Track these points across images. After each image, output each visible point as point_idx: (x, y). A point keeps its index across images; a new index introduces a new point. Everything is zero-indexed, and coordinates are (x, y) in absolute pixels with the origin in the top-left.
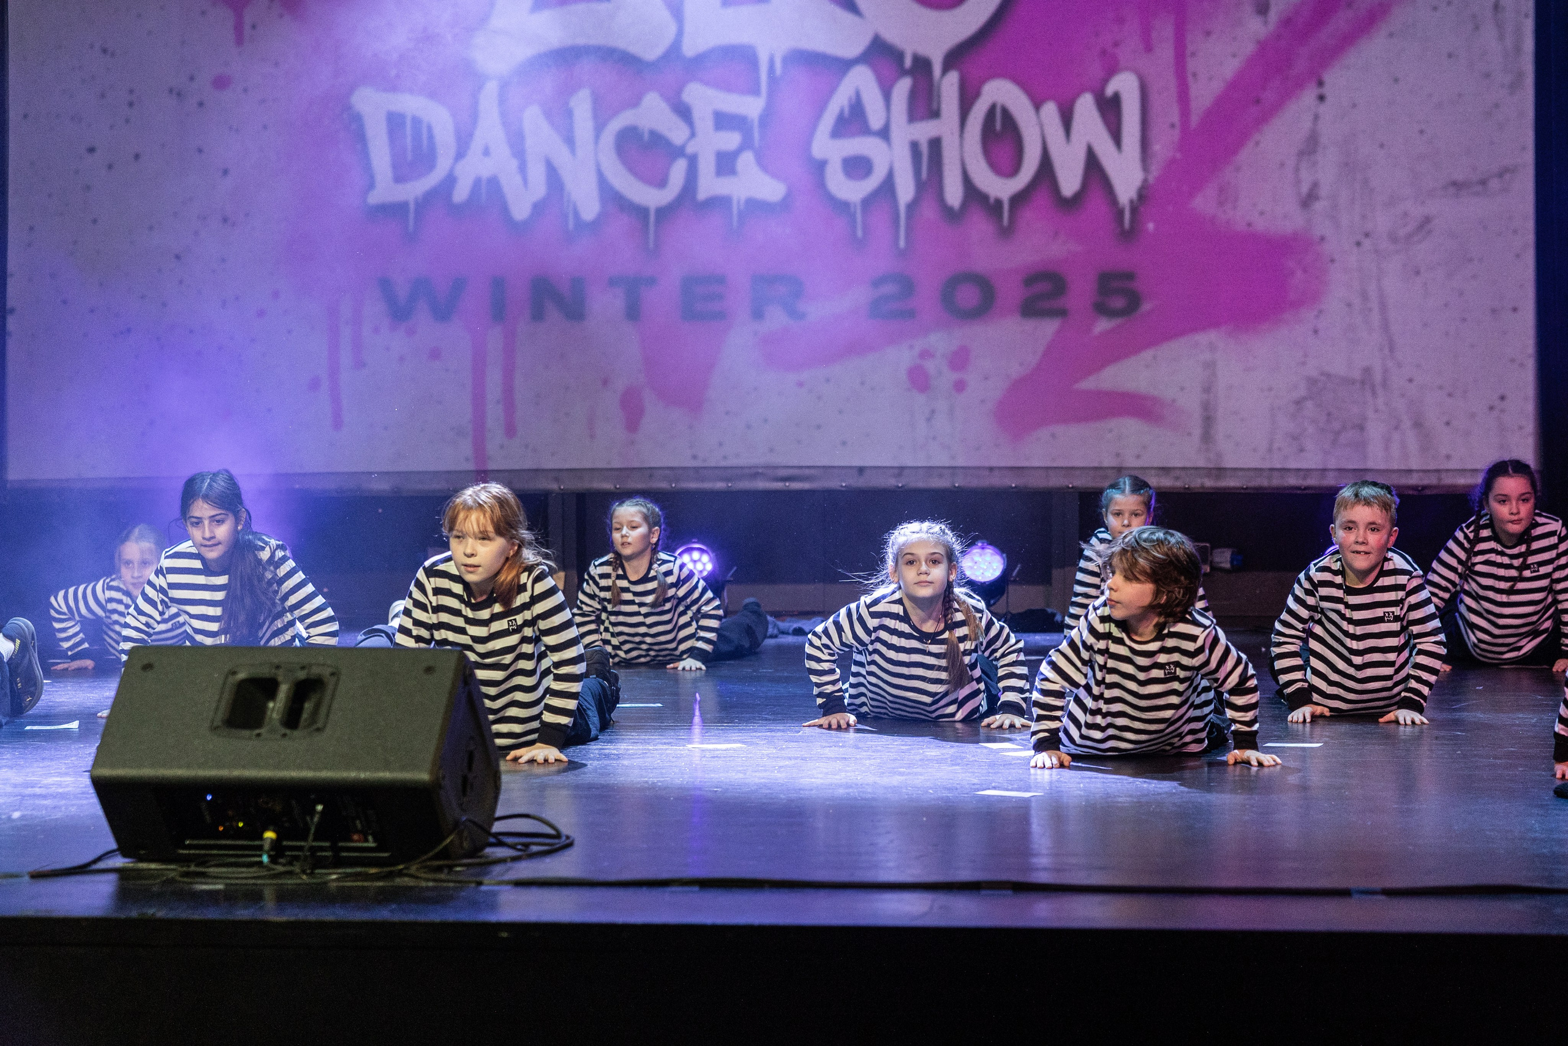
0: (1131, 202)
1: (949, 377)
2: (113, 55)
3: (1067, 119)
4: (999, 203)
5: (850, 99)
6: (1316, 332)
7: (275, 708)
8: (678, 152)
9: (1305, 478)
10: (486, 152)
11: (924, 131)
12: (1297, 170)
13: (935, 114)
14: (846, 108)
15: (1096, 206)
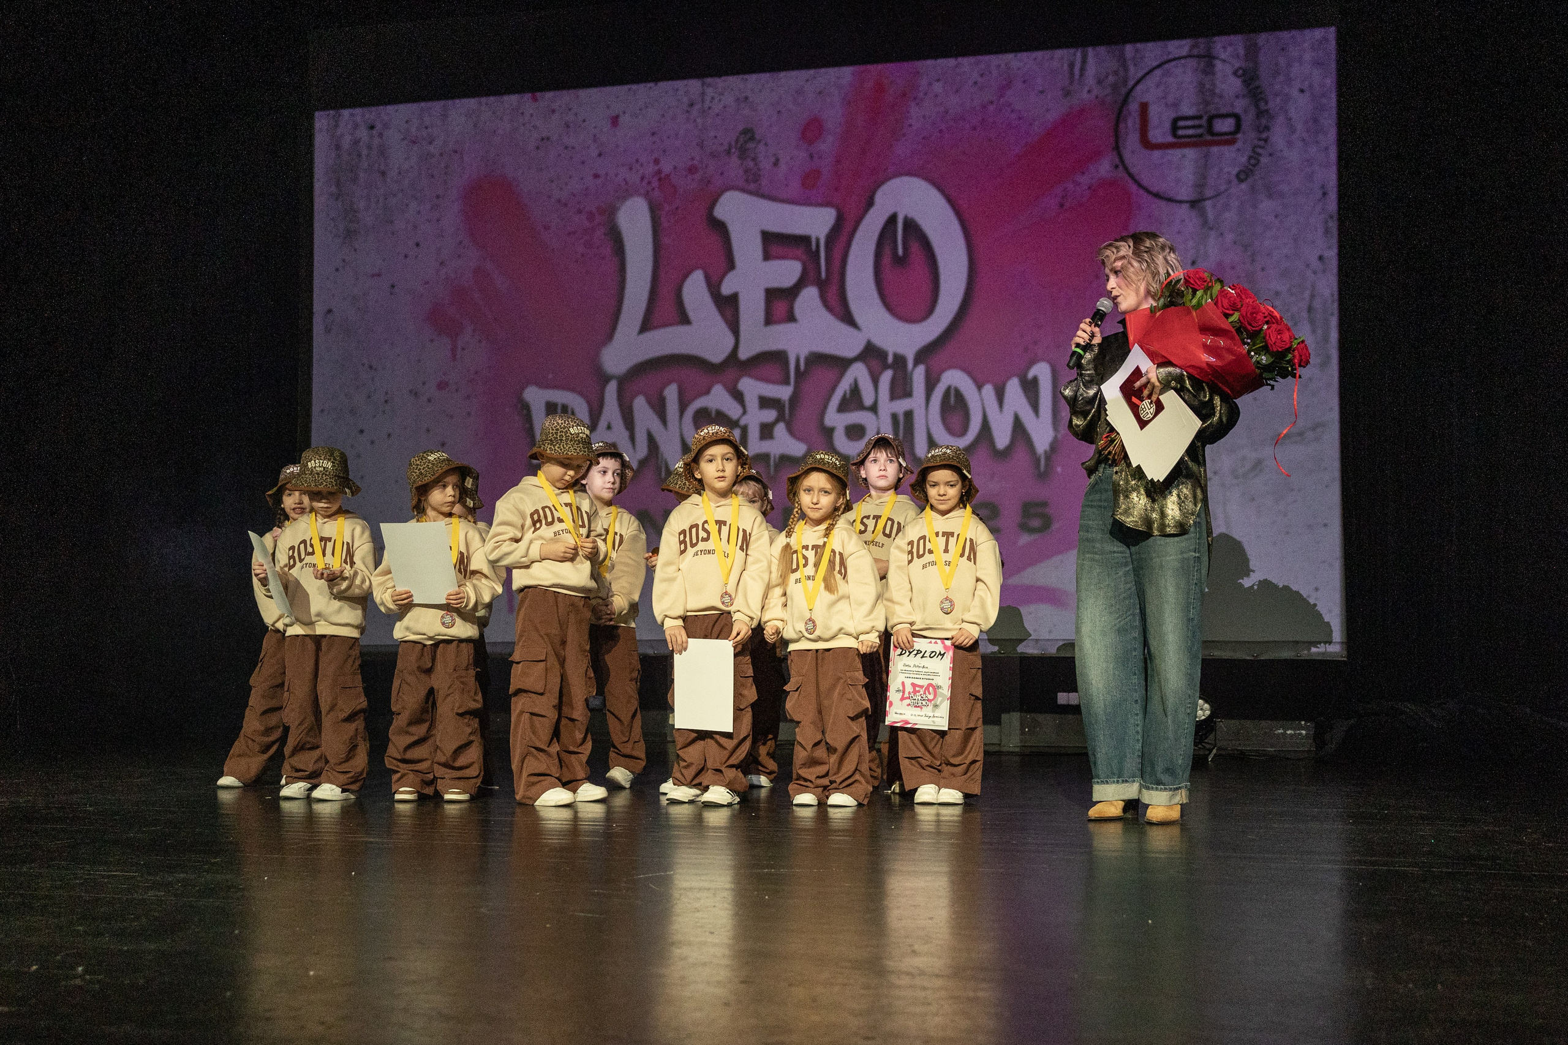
0: (1046, 452)
2: (376, 370)
3: (1000, 396)
5: (851, 385)
8: (736, 423)
10: (609, 427)
13: (908, 394)
14: (848, 392)
15: (1021, 455)
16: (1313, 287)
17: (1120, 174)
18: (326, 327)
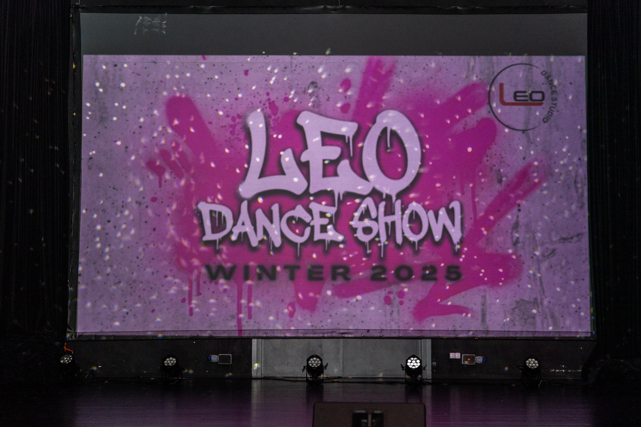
0: (458, 243)
1: (397, 300)
2: (117, 190)
3: (437, 216)
4: (414, 242)
5: (365, 208)
6: (519, 286)
8: (308, 225)
9: (516, 334)
10: (243, 224)
12: (512, 233)
13: (393, 213)
14: (364, 211)
15: (446, 245)
16: (577, 171)
17: (491, 116)
18: (89, 166)
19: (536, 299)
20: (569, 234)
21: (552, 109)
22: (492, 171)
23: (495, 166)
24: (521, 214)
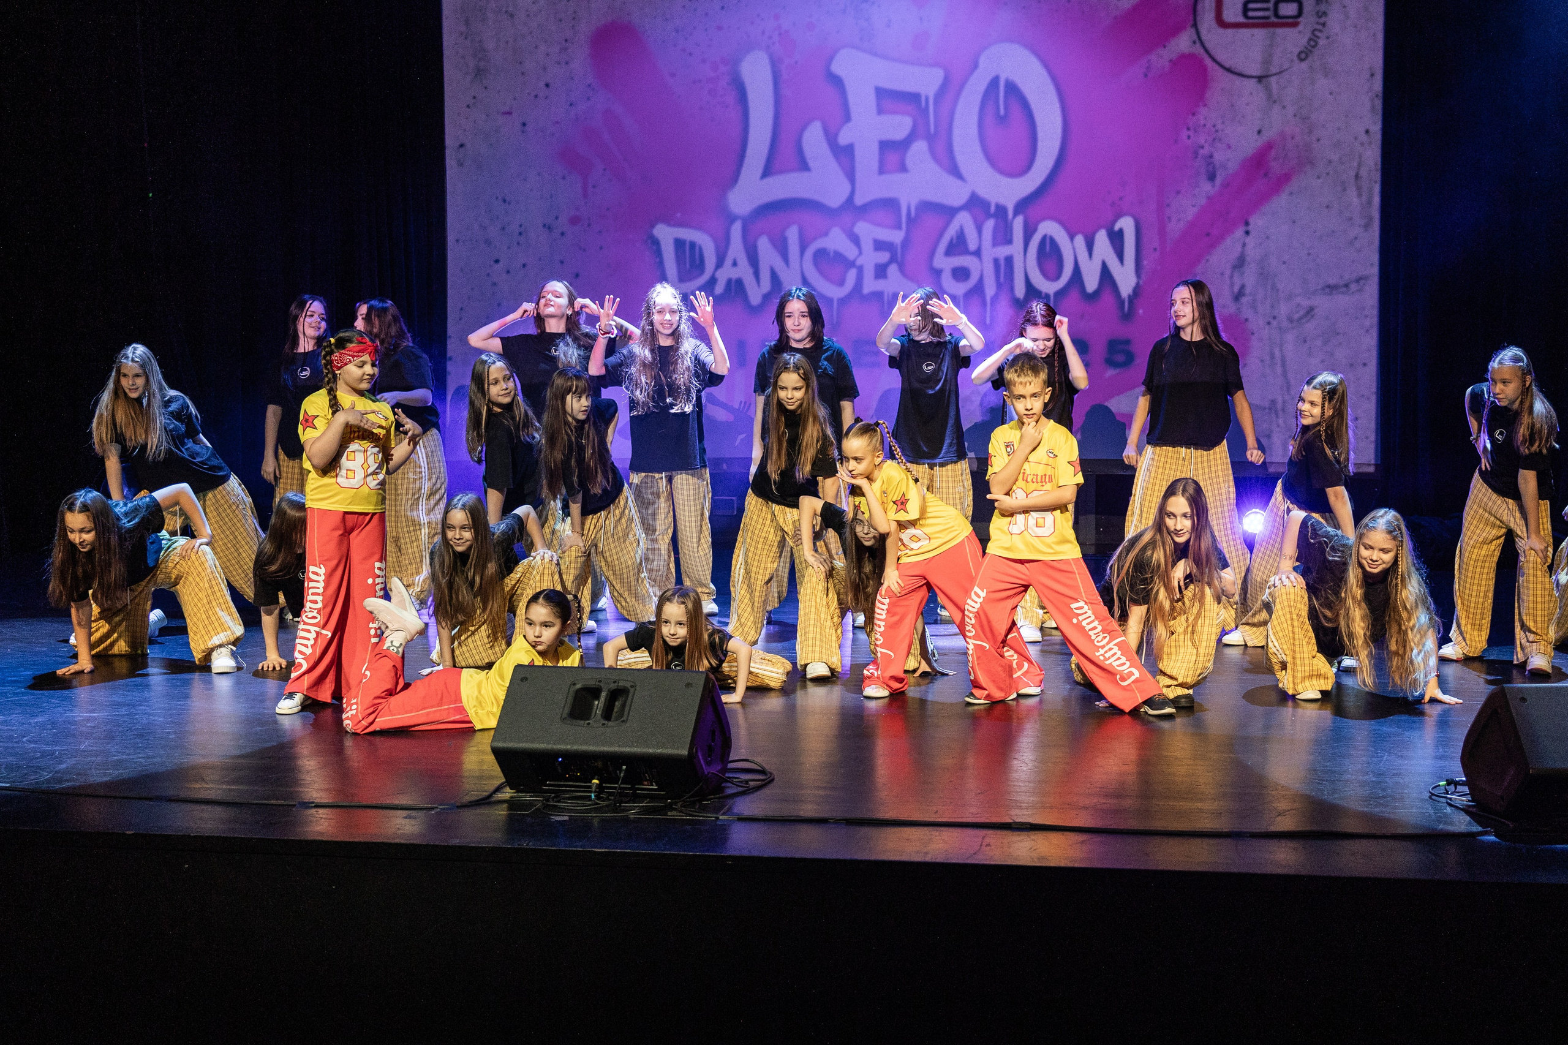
0: (1129, 296)
2: (509, 203)
3: (1090, 246)
5: (957, 232)
7: (599, 705)
8: (851, 264)
10: (735, 264)
11: (1003, 252)
12: (1231, 277)
13: (1009, 241)
14: (955, 238)
15: (1107, 298)
16: (1360, 156)
17: (1198, 50)
18: (459, 161)
19: (1273, 402)
20: (1341, 277)
21: (1317, 33)
22: (1196, 157)
23: (1202, 147)
24: (1251, 241)
